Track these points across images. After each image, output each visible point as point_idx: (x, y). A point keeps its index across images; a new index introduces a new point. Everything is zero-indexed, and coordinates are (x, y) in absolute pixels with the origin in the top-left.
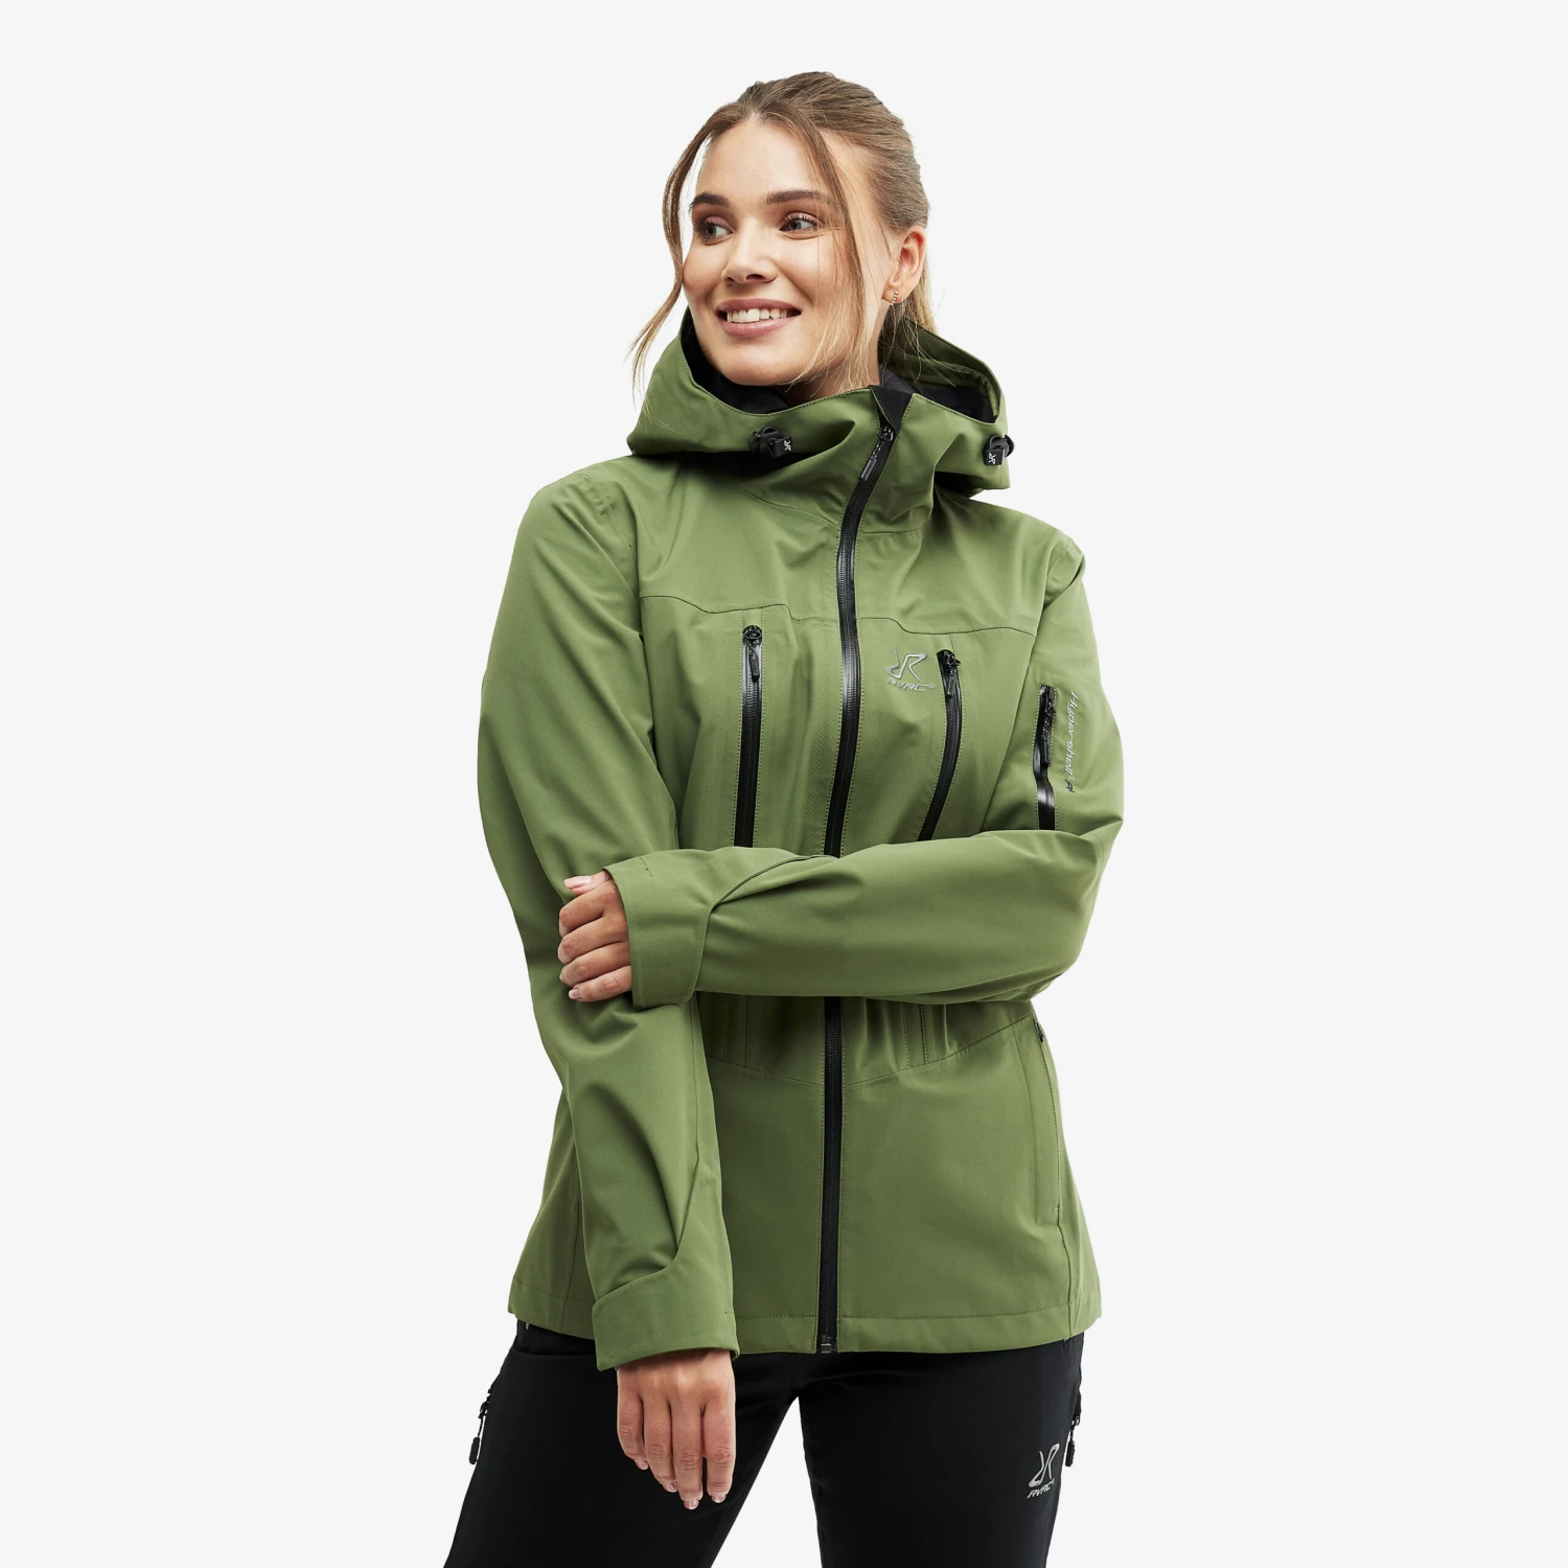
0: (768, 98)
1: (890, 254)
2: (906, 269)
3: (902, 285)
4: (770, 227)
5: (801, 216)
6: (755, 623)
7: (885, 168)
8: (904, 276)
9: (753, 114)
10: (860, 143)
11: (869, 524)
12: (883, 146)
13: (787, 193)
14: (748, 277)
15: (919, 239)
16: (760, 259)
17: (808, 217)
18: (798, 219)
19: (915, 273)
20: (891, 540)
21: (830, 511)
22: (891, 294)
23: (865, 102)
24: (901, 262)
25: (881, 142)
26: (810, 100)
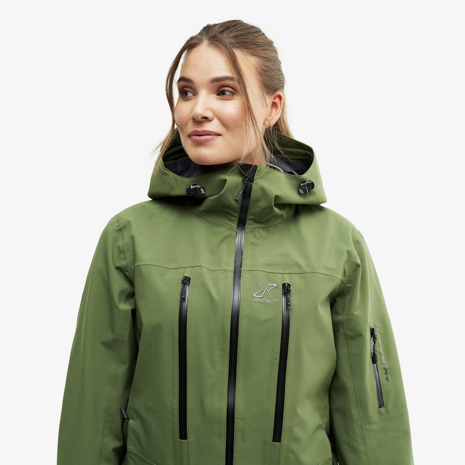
0: (212, 33)
1: (267, 105)
2: (274, 110)
3: (272, 119)
4: (212, 94)
5: (226, 89)
6: (187, 275)
7: (265, 66)
8: (273, 115)
9: (205, 41)
10: (254, 55)
11: (250, 224)
12: (264, 56)
13: (220, 78)
14: (202, 118)
15: (280, 97)
16: (207, 110)
17: (230, 89)
18: (225, 90)
19: (278, 113)
20: (262, 231)
21: (230, 220)
22: (267, 123)
23: (256, 35)
24: (271, 109)
25: (263, 53)
26: (231, 35)
